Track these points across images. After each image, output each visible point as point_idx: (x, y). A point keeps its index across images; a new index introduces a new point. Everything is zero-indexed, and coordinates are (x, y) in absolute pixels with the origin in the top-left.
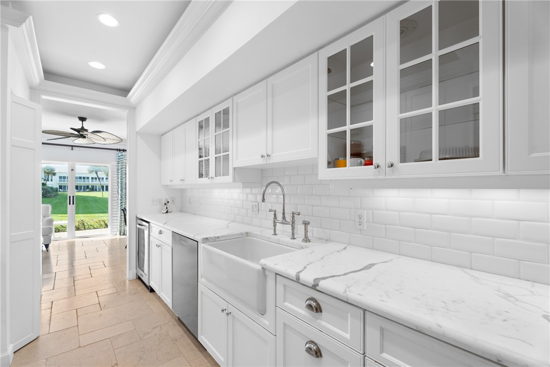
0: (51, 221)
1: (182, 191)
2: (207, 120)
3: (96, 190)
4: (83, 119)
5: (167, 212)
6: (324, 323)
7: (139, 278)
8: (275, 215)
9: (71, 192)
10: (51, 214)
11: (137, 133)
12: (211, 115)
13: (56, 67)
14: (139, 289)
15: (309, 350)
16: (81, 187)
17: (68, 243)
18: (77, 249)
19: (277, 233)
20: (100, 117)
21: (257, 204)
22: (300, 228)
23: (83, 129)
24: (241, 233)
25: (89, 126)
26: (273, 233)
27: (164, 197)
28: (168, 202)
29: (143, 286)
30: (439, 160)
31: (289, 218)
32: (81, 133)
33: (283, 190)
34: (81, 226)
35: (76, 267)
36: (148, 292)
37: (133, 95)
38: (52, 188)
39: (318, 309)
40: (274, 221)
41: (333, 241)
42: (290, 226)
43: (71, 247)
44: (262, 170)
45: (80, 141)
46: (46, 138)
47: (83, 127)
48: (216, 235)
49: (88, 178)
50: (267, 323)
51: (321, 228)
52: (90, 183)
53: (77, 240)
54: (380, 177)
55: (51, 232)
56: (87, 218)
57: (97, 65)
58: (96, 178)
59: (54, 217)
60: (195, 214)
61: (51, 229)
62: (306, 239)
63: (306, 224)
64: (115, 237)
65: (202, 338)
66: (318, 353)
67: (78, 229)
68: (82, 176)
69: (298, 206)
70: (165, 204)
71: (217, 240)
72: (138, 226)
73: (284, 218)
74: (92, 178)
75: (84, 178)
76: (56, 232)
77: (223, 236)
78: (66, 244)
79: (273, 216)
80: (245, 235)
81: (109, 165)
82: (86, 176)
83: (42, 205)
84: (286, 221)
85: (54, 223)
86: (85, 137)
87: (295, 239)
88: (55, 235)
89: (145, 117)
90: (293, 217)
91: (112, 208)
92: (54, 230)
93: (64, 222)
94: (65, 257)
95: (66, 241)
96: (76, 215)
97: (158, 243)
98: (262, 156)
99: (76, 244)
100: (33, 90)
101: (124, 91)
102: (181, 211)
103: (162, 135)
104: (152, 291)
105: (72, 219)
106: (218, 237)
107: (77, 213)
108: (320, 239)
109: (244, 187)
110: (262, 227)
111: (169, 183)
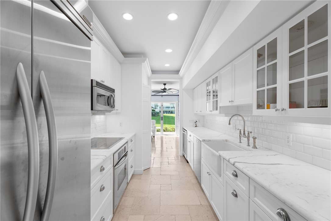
0: (155, 127)
1: (204, 116)
2: (210, 82)
3: (173, 113)
4: (165, 84)
5: (196, 126)
6: (238, 182)
7: (184, 156)
8: (240, 132)
9: (162, 115)
10: (156, 123)
11: (183, 89)
12: (211, 79)
13: (155, 69)
14: (183, 160)
15: (233, 193)
16: (167, 111)
17: (161, 136)
18: (164, 140)
19: (241, 142)
20: (171, 83)
21: (235, 125)
22: (251, 140)
23: (165, 89)
24: (223, 140)
25: (167, 87)
26: (239, 142)
27: (195, 119)
28: (197, 122)
29: (185, 160)
30: (308, 108)
31: (247, 135)
32: (164, 90)
33: (243, 119)
34: (166, 130)
35: (164, 147)
36: (187, 162)
37: (181, 73)
38: (157, 112)
39: (236, 176)
40: (240, 136)
41: (273, 151)
42: (247, 138)
43: (162, 138)
44: (237, 107)
45: (164, 94)
46: (153, 94)
47: (165, 88)
48: (209, 139)
49: (170, 107)
50: (221, 180)
51: (267, 142)
52: (171, 109)
53: (164, 136)
54: (279, 116)
55: (155, 132)
56: (168, 126)
57: (167, 65)
58: (173, 107)
59: (156, 125)
60: (209, 128)
61: (155, 130)
62: (255, 147)
63: (254, 138)
64: (177, 136)
65: (203, 185)
66: (236, 196)
67: (164, 131)
68: (168, 106)
69: (255, 128)
70: (195, 122)
71: (210, 141)
72: (183, 132)
73: (244, 134)
74: (172, 107)
75: (168, 107)
76: (157, 131)
77: (212, 140)
78: (160, 137)
79: (239, 133)
80: (225, 141)
81: (175, 103)
82: (169, 106)
83: (152, 120)
84: (245, 136)
85: (156, 128)
86: (165, 92)
87: (250, 146)
88: (157, 133)
89: (186, 82)
90: (248, 134)
91: (176, 123)
92: (156, 131)
93: (160, 128)
94: (160, 142)
95: (160, 136)
96: (164, 125)
97: (190, 140)
98: (230, 102)
99: (164, 137)
100: (149, 78)
101: (177, 72)
102: (203, 126)
103: (194, 89)
104: (188, 162)
105: (162, 126)
106: (210, 140)
107: (164, 124)
108: (266, 148)
109: (226, 116)
110: (233, 137)
111: (196, 113)
